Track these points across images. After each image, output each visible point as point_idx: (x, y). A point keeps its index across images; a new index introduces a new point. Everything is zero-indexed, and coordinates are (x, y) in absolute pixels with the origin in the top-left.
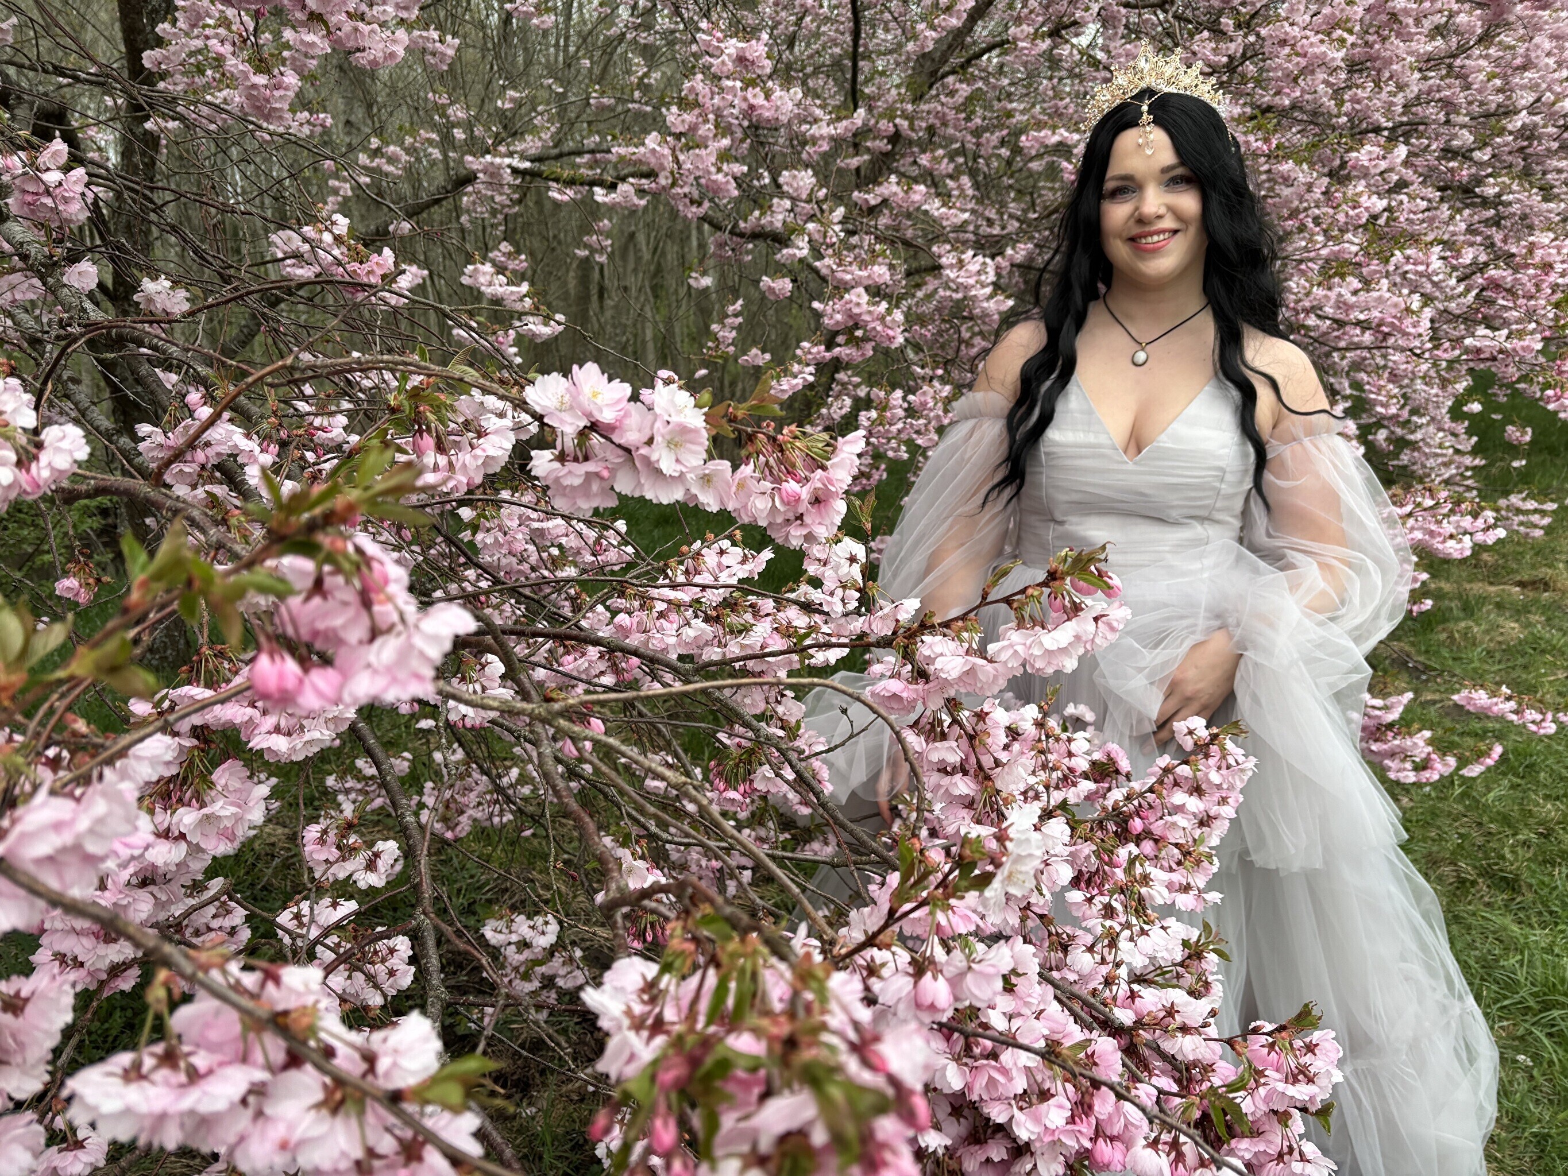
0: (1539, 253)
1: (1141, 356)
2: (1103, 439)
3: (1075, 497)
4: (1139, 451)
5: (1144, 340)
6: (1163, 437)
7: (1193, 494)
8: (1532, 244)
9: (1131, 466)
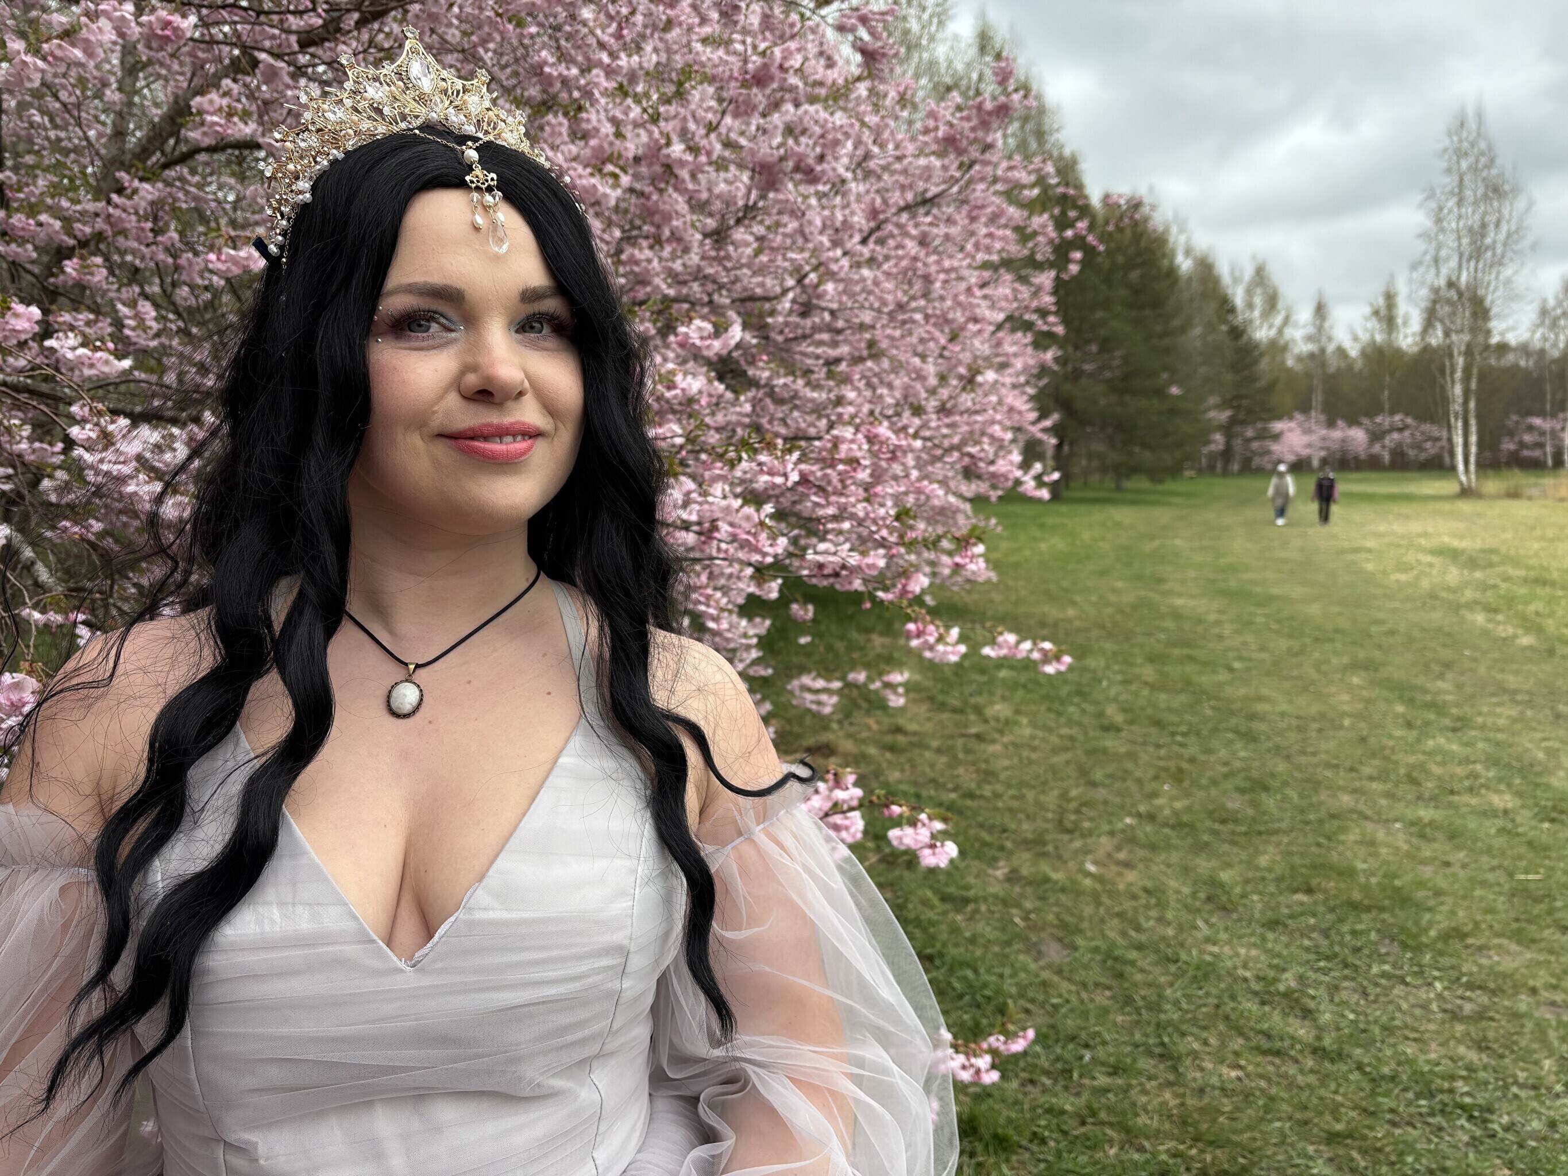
0: (844, 447)
1: (407, 695)
2: (332, 920)
3: (274, 1074)
4: (431, 936)
5: (413, 658)
6: (480, 896)
7: (565, 1019)
8: (836, 438)
9: (408, 978)
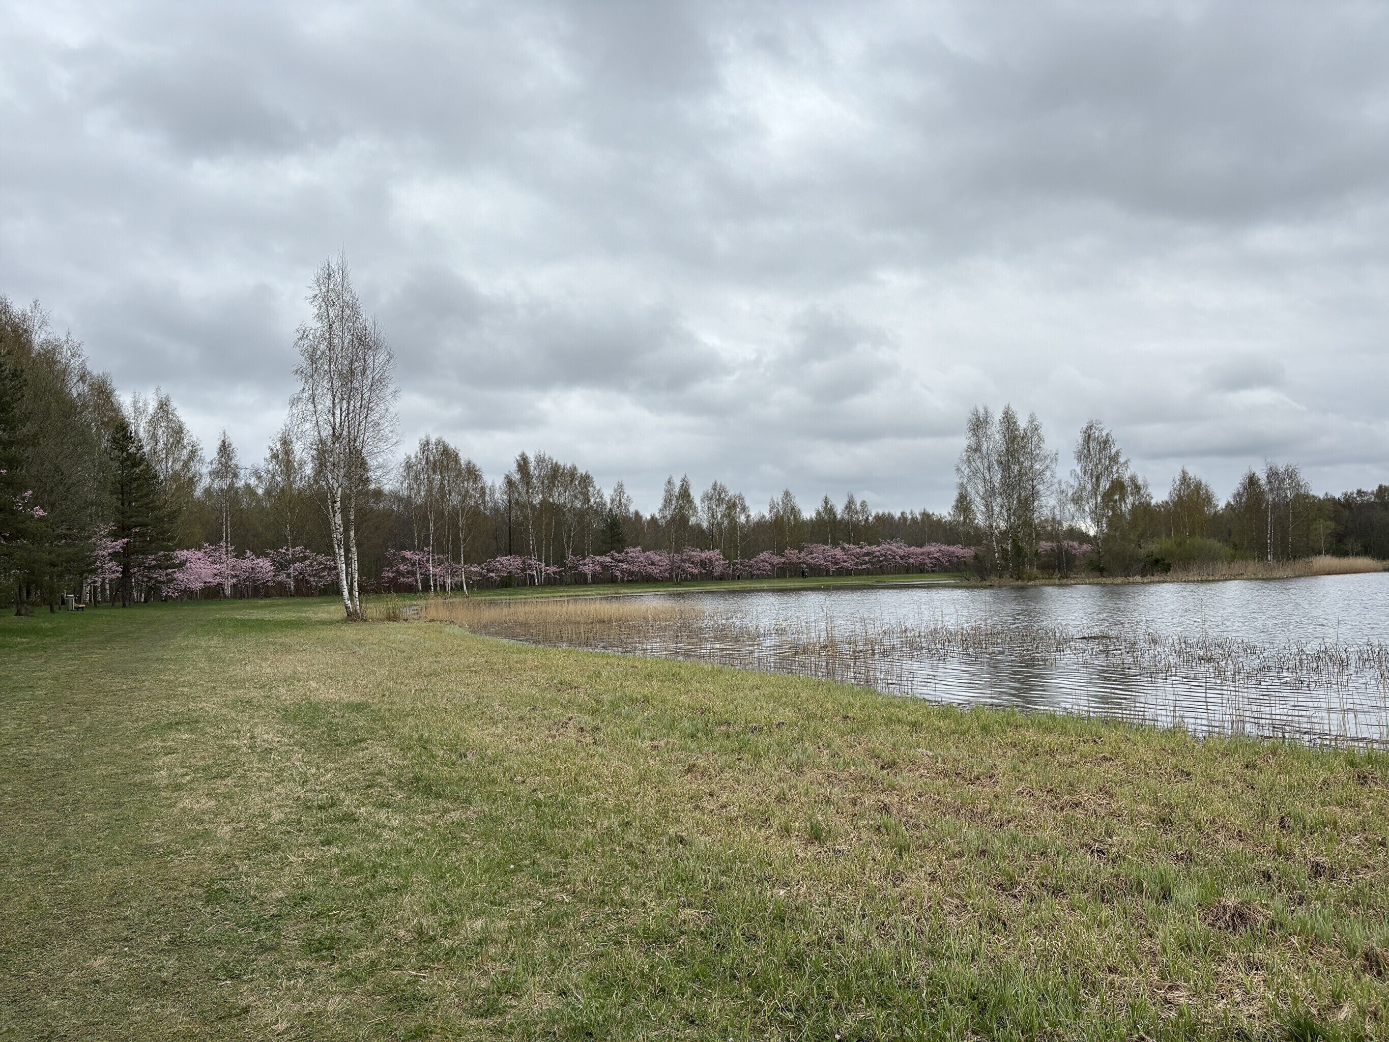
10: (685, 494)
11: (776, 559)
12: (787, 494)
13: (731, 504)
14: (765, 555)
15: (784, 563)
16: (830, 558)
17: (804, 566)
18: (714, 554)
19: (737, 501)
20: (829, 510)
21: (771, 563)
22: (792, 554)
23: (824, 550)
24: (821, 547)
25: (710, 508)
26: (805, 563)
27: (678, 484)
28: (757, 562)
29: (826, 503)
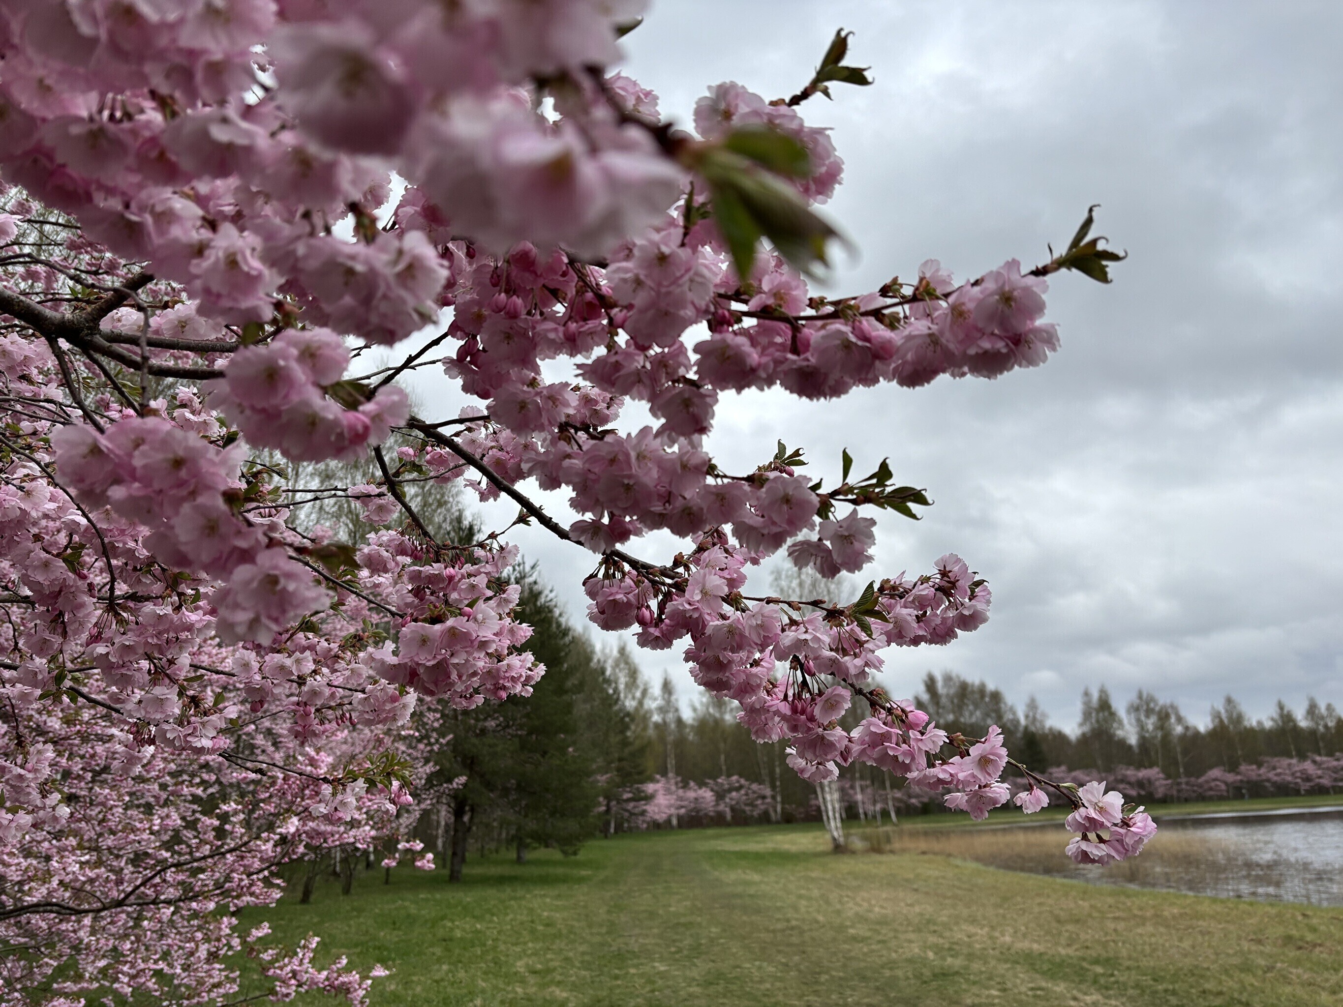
10: (1104, 705)
11: (1231, 777)
12: (1229, 701)
13: (1163, 715)
14: (1215, 773)
15: (1241, 781)
16: (1298, 774)
17: (1267, 784)
18: (1153, 773)
19: (1170, 710)
20: (1287, 718)
21: (1226, 783)
22: (1248, 771)
23: (1289, 765)
24: (1285, 761)
25: (1138, 720)
26: (1268, 780)
27: (1095, 696)
28: (1207, 782)
29: (1281, 707)
